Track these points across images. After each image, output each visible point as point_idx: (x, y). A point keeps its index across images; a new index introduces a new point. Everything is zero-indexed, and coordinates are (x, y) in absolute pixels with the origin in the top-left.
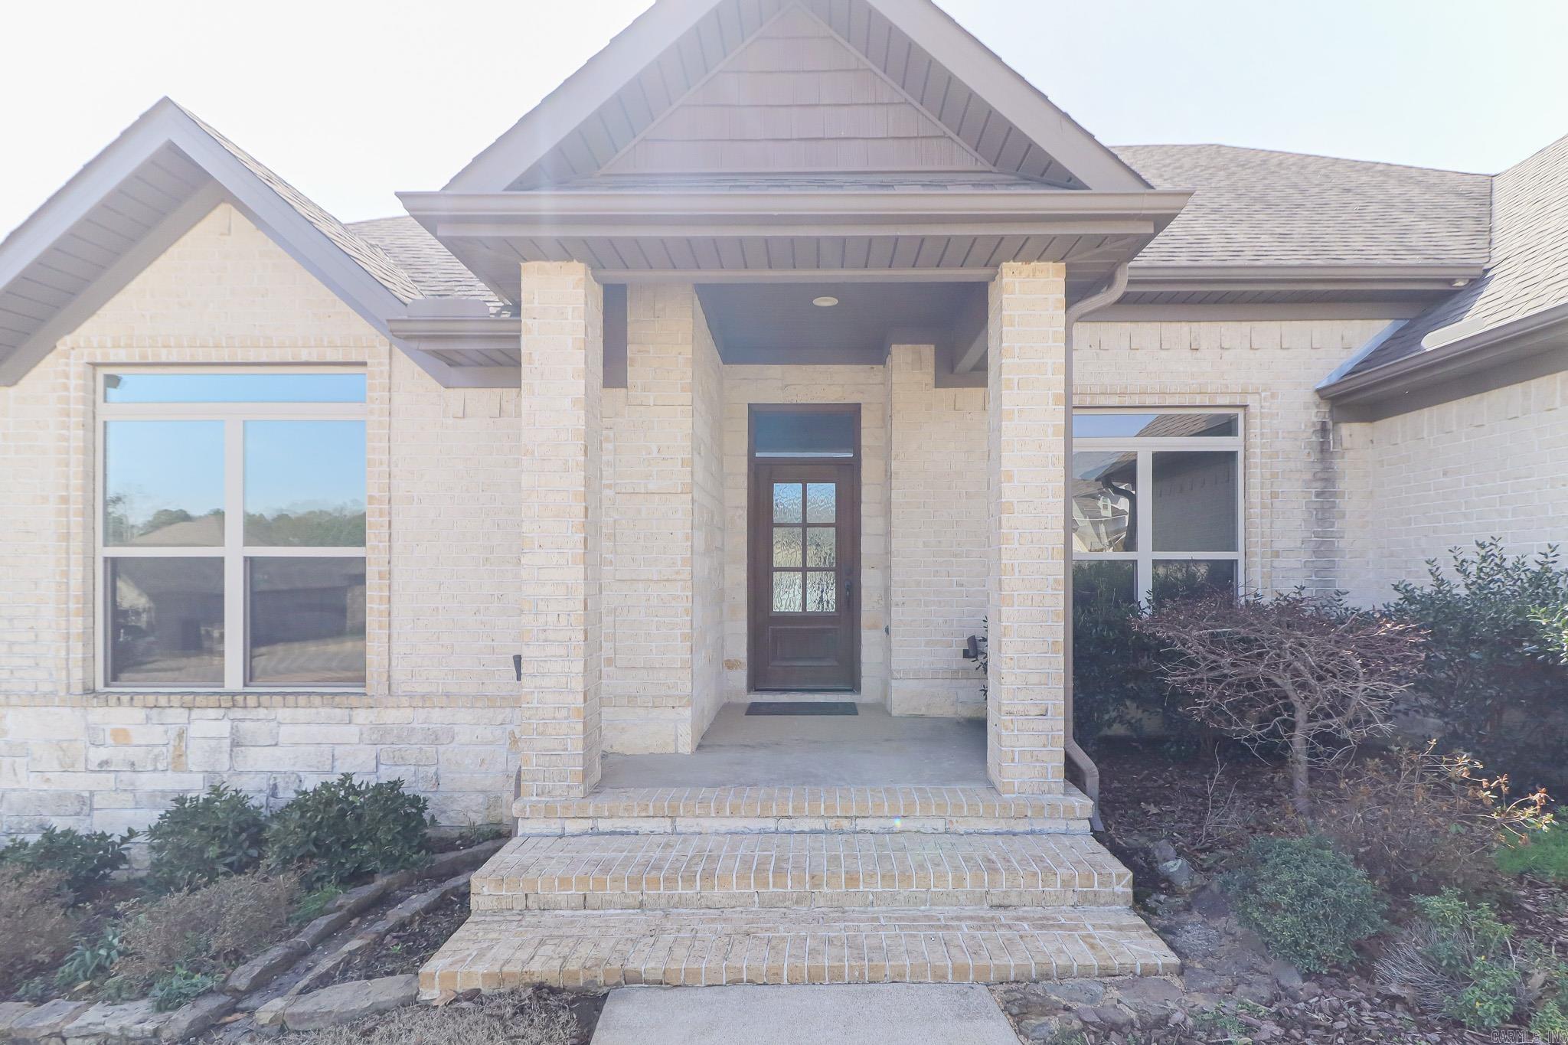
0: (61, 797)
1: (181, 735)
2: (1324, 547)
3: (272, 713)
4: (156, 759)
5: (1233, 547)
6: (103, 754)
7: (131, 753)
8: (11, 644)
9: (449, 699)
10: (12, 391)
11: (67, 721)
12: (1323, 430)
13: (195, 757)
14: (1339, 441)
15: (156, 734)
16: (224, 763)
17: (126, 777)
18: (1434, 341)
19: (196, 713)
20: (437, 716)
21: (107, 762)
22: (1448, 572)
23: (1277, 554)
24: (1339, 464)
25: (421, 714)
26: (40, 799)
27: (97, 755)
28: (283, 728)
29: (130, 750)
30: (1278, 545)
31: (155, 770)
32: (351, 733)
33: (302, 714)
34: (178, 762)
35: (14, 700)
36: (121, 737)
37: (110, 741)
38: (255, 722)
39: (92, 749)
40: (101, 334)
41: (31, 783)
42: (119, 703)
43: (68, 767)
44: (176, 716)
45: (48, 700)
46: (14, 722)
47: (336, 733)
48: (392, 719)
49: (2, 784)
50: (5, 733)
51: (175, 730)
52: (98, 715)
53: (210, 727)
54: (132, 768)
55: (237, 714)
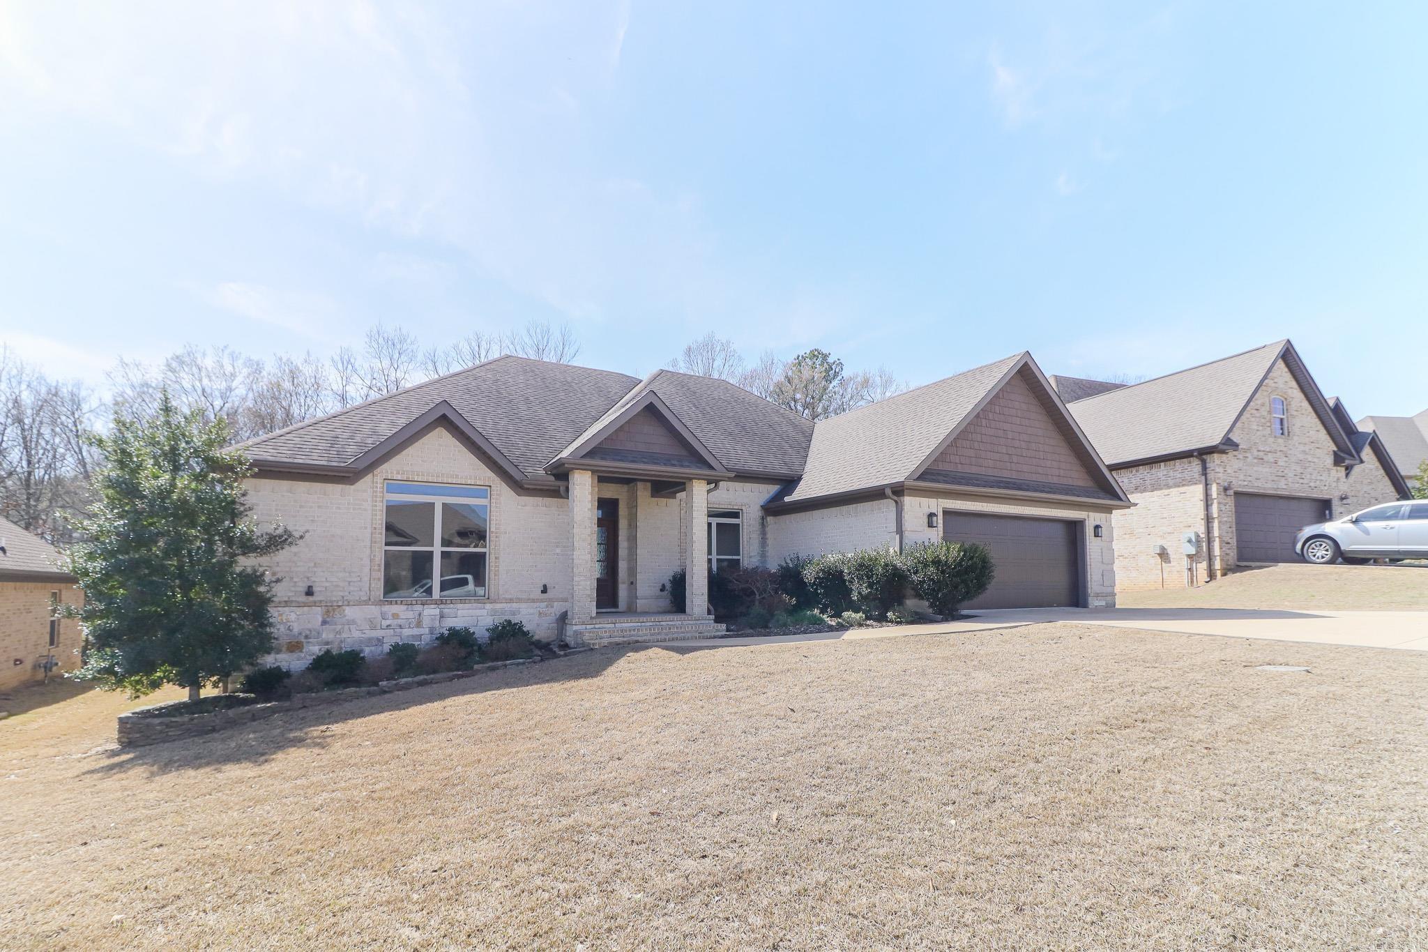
0: (370, 639)
1: (420, 615)
2: (763, 555)
3: (456, 606)
4: (410, 623)
5: (739, 555)
6: (388, 622)
7: (399, 622)
8: (349, 582)
9: (519, 600)
10: (352, 487)
11: (374, 611)
12: (763, 518)
13: (426, 622)
14: (767, 522)
15: (410, 615)
16: (437, 624)
17: (398, 630)
18: (787, 499)
19: (426, 606)
20: (515, 605)
21: (390, 625)
22: (789, 561)
23: (750, 557)
24: (767, 529)
25: (509, 605)
26: (361, 641)
27: (385, 623)
28: (459, 612)
29: (399, 621)
30: (752, 554)
31: (410, 627)
32: (484, 612)
33: (467, 606)
34: (419, 624)
35: (351, 603)
36: (395, 616)
37: (391, 617)
38: (448, 609)
39: (383, 621)
40: (391, 469)
41: (356, 634)
42: (396, 603)
43: (373, 628)
44: (419, 608)
45: (366, 603)
46: (350, 612)
47: (478, 612)
48: (498, 606)
49: (344, 635)
50: (345, 616)
51: (417, 613)
52: (386, 608)
53: (431, 612)
54: (401, 627)
55: (442, 606)
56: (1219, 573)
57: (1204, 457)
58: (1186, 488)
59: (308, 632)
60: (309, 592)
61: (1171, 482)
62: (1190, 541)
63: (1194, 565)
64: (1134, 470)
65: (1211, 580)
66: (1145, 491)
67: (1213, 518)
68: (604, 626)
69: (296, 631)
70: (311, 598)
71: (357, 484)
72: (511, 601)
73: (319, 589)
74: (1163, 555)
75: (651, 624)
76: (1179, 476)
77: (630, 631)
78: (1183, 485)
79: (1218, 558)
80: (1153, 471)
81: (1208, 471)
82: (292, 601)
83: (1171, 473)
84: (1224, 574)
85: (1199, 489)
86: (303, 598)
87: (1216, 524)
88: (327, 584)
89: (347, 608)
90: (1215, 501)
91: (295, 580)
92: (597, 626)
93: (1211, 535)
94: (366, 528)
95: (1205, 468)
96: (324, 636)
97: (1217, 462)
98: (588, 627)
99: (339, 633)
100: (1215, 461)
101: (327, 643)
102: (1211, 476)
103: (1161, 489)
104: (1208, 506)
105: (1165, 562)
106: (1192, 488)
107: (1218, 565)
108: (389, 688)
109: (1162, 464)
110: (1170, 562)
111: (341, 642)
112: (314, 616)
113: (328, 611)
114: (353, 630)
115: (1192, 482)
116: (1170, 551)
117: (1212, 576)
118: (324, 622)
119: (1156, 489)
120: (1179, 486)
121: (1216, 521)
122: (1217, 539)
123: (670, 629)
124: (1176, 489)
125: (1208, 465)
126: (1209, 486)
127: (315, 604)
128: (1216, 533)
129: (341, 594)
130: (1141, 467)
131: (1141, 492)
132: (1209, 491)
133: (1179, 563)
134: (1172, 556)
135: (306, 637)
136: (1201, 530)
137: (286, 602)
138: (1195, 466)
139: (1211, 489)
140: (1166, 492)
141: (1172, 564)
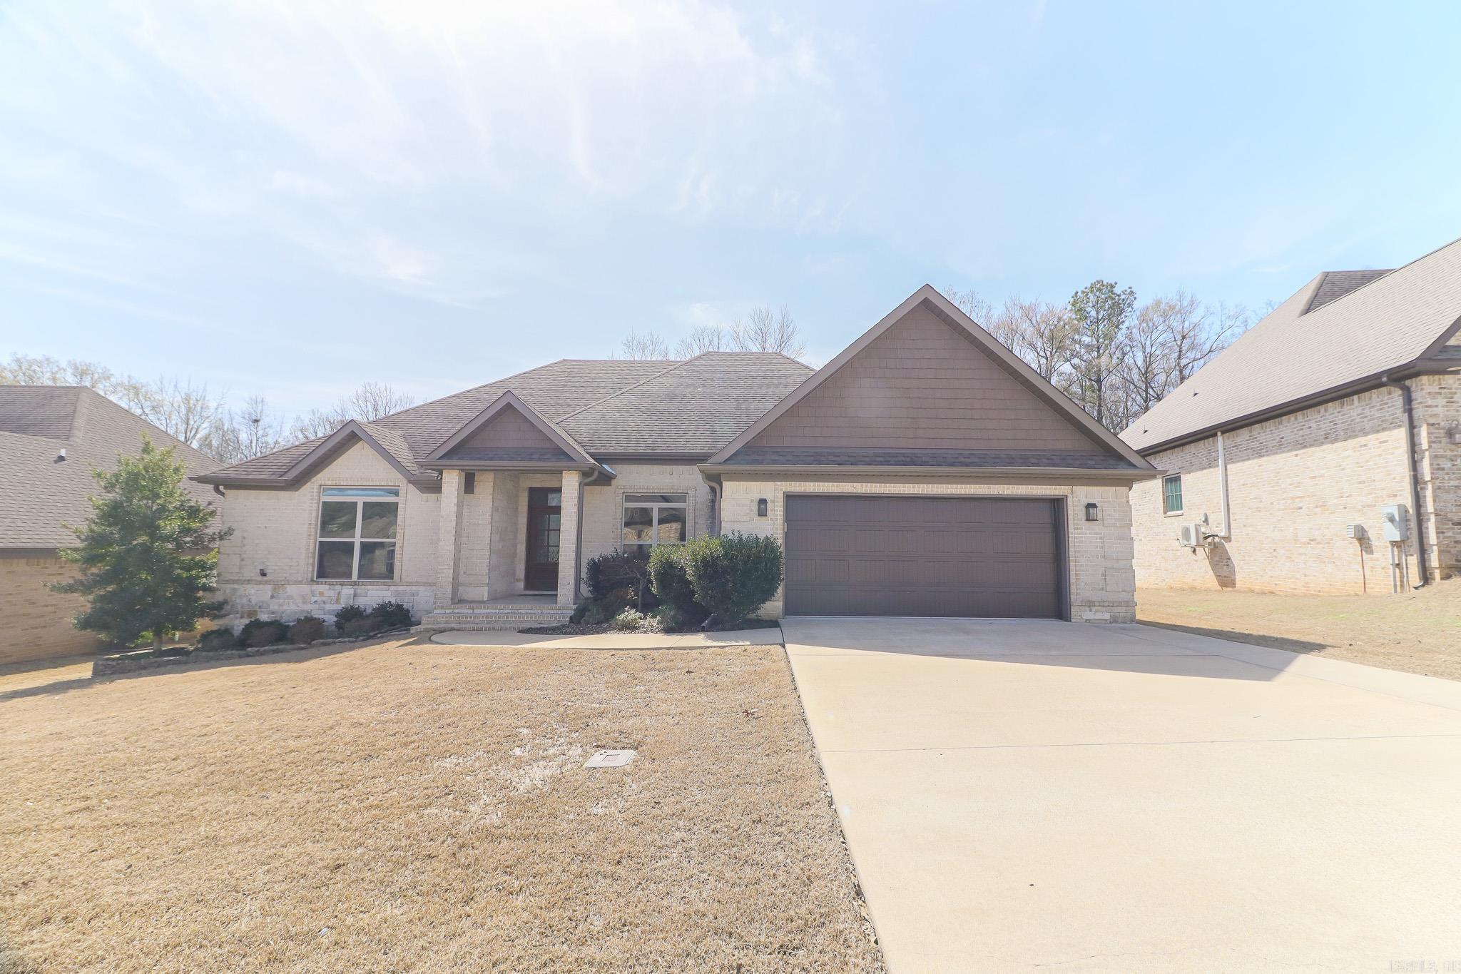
0: (302, 612)
1: (339, 593)
3: (366, 587)
4: (331, 600)
6: (315, 599)
7: (324, 598)
8: (291, 566)
9: (418, 584)
11: (305, 589)
13: (343, 599)
15: (331, 593)
16: (352, 601)
17: (322, 606)
19: (344, 587)
21: (316, 601)
25: (409, 587)
26: (295, 612)
27: (313, 599)
28: (369, 590)
31: (331, 603)
32: (389, 593)
33: (375, 586)
34: (339, 600)
35: (291, 583)
36: (321, 594)
37: (318, 595)
38: (361, 589)
39: (312, 597)
40: (325, 477)
41: (294, 607)
42: (322, 584)
43: (305, 603)
44: (338, 588)
45: (300, 583)
46: (290, 589)
47: (385, 593)
48: (401, 588)
49: (285, 607)
50: (286, 592)
51: (337, 592)
52: (315, 587)
53: (347, 591)
54: (324, 603)
55: (356, 587)
56: (1437, 574)
57: (1408, 383)
58: (1386, 433)
59: (261, 604)
60: (263, 574)
61: (1368, 425)
62: (1392, 520)
63: (1404, 557)
64: (1322, 408)
65: (1423, 586)
66: (1336, 440)
67: (1425, 483)
68: (463, 611)
69: (253, 602)
70: (265, 578)
71: (301, 490)
72: (410, 584)
73: (271, 571)
74: (1362, 538)
75: (509, 611)
76: (1377, 414)
77: (467, 617)
78: (1384, 429)
79: (1435, 548)
80: (1346, 408)
81: (1415, 405)
82: (252, 580)
83: (1367, 412)
84: (1446, 577)
85: (1401, 434)
86: (260, 578)
87: (1429, 493)
88: (276, 568)
89: (288, 586)
90: (1427, 454)
91: (256, 564)
92: (456, 611)
93: (1423, 510)
94: (304, 524)
95: (1408, 400)
96: (271, 607)
97: (1428, 388)
98: (447, 611)
99: (281, 605)
100: (1424, 387)
101: (273, 613)
102: (1419, 412)
103: (1356, 436)
104: (1415, 465)
105: (1366, 552)
106: (1396, 432)
107: (1434, 560)
108: (253, 653)
109: (1356, 397)
110: (1371, 552)
111: (283, 612)
112: (267, 590)
113: (275, 589)
114: (291, 604)
115: (1395, 425)
116: (1372, 534)
117: (1426, 578)
118: (272, 597)
119: (1350, 437)
120: (1378, 432)
121: (1430, 486)
122: (1433, 518)
123: (507, 617)
124: (1375, 436)
125: (1414, 395)
126: (1416, 430)
127: (267, 583)
128: (1430, 506)
129: (285, 575)
130: (1330, 404)
131: (1332, 442)
132: (1416, 439)
133: (1383, 556)
134: (1375, 543)
135: (260, 607)
136: (1408, 501)
137: (249, 580)
138: (1395, 397)
139: (1419, 434)
140: (1362, 440)
141: (1376, 555)
